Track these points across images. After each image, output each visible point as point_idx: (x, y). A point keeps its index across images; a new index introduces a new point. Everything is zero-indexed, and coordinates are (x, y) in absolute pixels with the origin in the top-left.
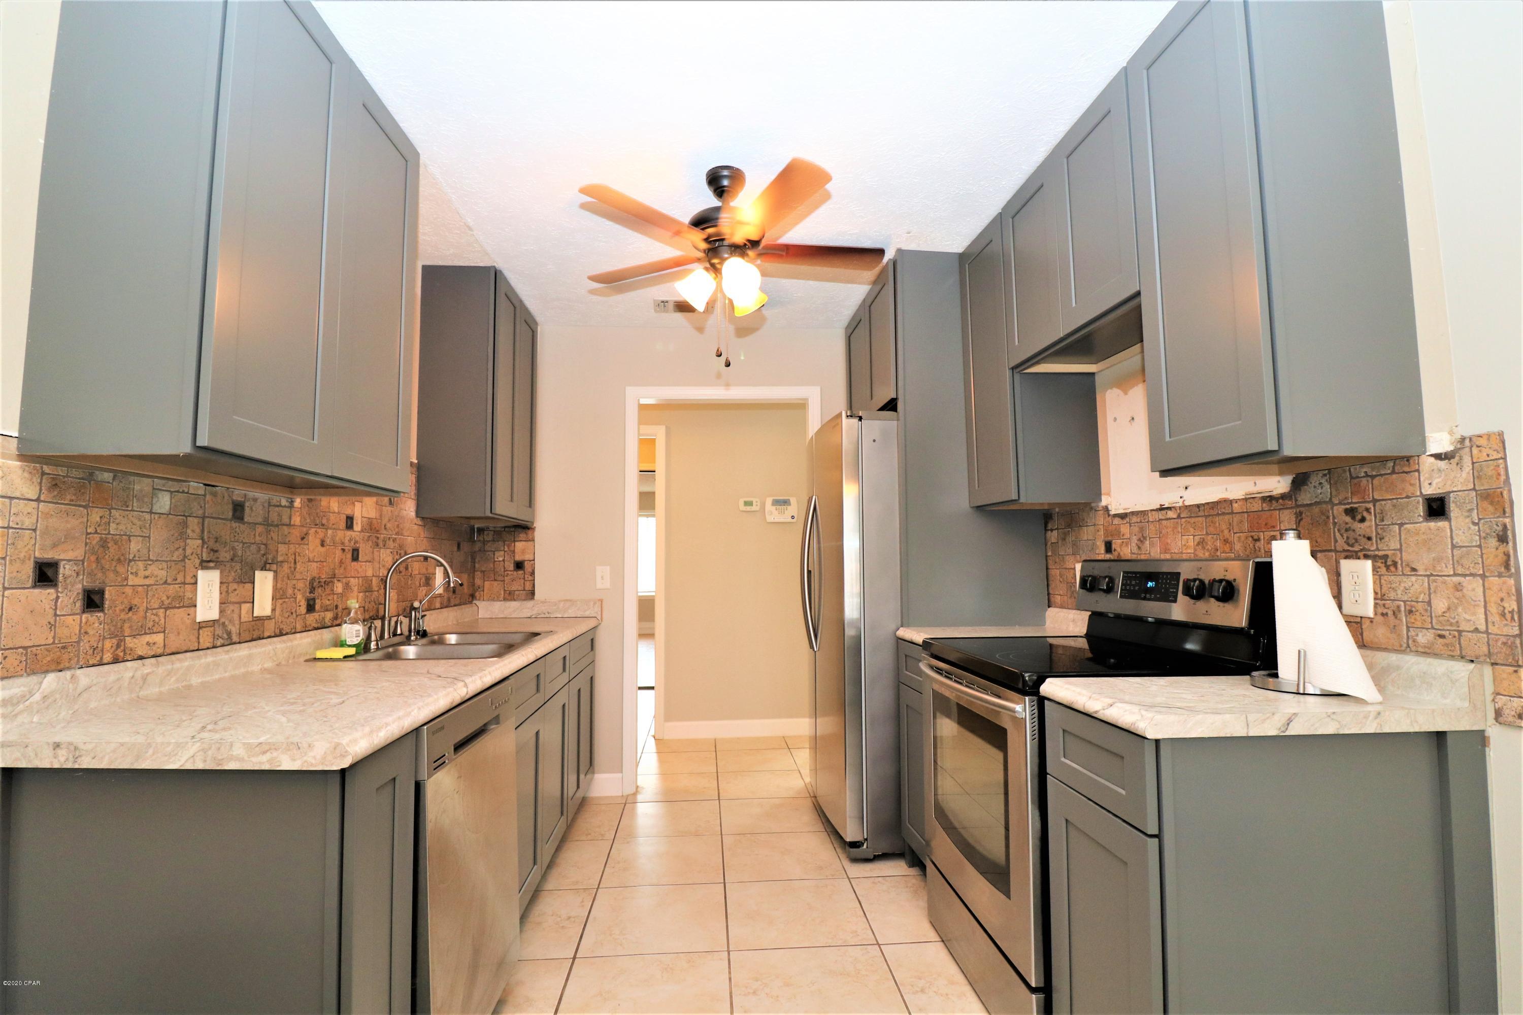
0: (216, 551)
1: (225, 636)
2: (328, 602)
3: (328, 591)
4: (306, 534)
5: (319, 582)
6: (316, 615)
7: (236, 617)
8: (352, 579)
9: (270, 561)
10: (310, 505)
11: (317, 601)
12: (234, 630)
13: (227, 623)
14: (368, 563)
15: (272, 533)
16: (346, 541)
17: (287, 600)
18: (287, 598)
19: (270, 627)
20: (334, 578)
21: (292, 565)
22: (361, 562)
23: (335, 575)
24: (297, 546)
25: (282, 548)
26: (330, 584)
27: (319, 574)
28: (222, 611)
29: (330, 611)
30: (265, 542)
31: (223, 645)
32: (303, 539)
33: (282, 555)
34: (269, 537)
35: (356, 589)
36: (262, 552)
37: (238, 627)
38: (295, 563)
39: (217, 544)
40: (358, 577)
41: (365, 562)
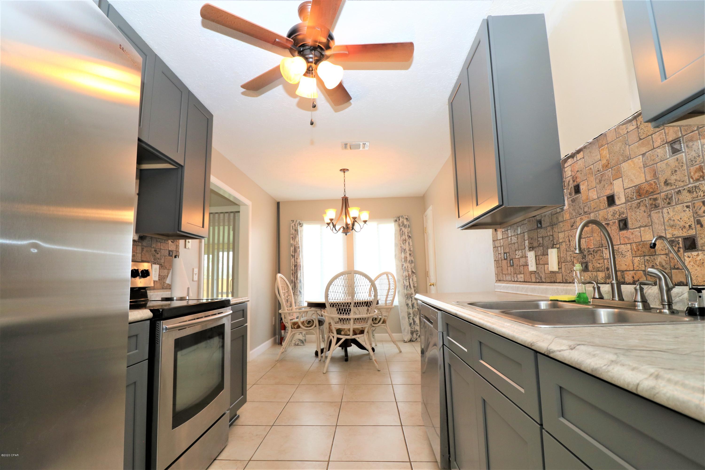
0: (532, 243)
1: (539, 278)
2: (598, 265)
3: (597, 257)
4: (574, 223)
5: (589, 251)
6: (589, 273)
7: (543, 270)
8: (623, 246)
9: (555, 243)
10: (574, 204)
11: (589, 264)
12: (543, 276)
13: (539, 273)
14: (642, 229)
15: (554, 229)
16: (610, 216)
17: (567, 263)
18: (567, 262)
19: (559, 277)
20: (602, 247)
21: (568, 243)
22: (631, 229)
23: (602, 245)
24: (569, 231)
25: (561, 235)
26: (599, 252)
27: (588, 245)
28: (537, 268)
29: (601, 271)
30: (552, 234)
31: (539, 282)
32: (572, 226)
33: (561, 239)
34: (554, 231)
35: (629, 254)
36: (551, 239)
37: (544, 275)
38: (569, 241)
39: (532, 241)
40: (631, 244)
41: (639, 227)
